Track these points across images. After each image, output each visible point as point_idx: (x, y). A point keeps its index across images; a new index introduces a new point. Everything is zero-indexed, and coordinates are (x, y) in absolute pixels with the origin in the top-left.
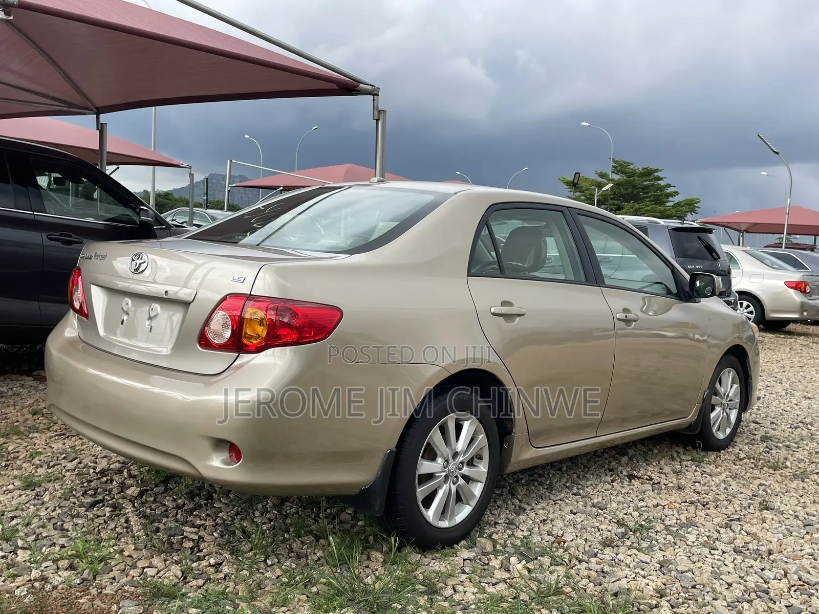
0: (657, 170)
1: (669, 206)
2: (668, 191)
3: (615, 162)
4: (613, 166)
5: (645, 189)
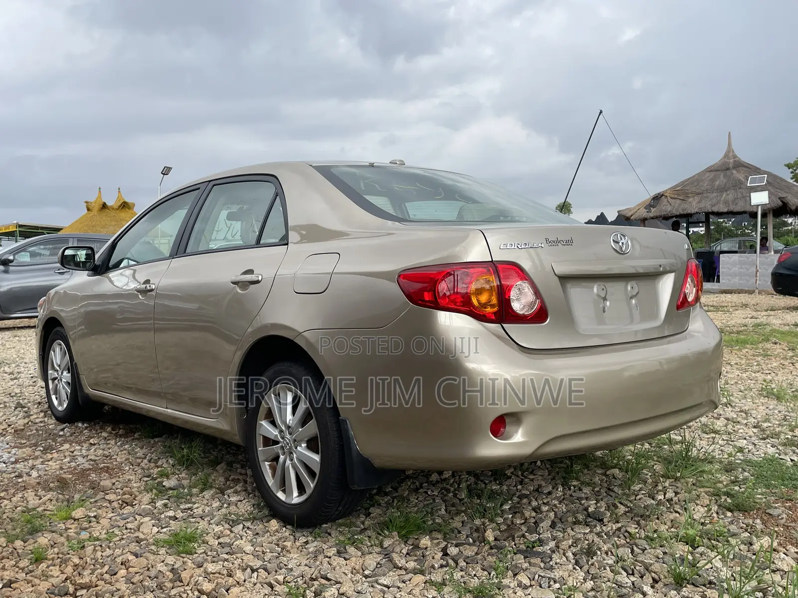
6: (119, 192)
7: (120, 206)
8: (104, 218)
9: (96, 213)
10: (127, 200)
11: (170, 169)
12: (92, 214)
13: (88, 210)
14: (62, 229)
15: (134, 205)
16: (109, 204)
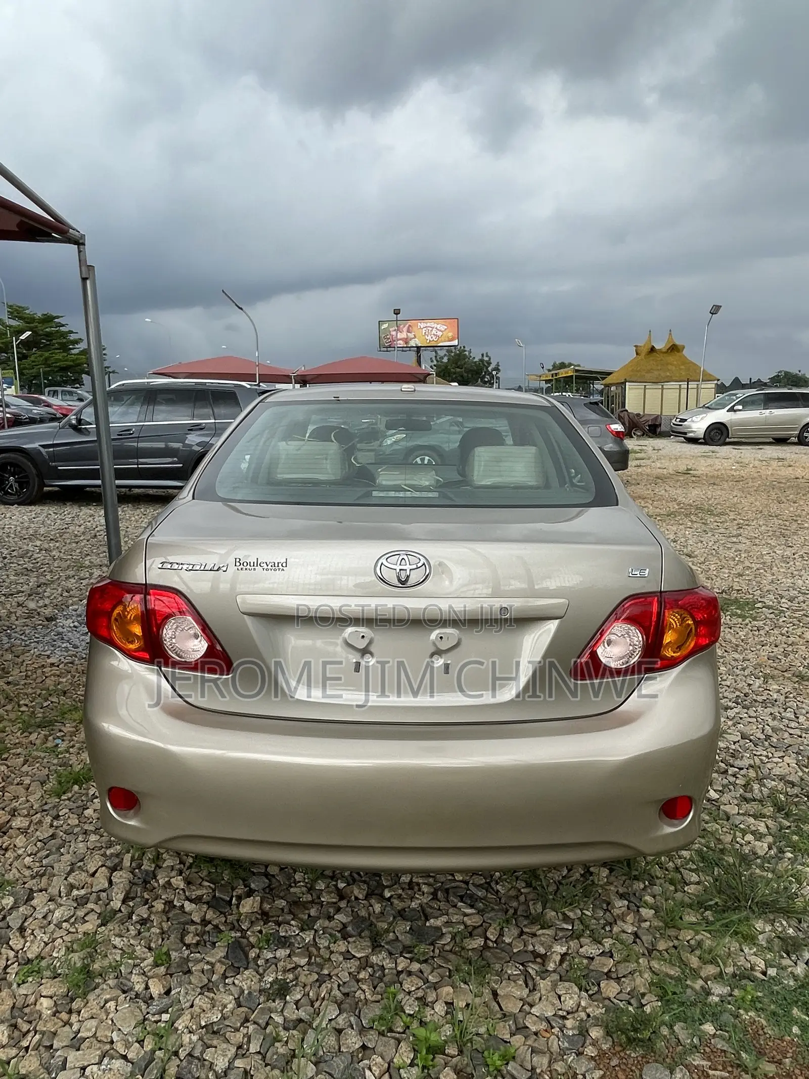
0: (58, 317)
1: (75, 355)
2: (72, 338)
3: (10, 307)
4: (8, 312)
5: (48, 335)
6: (670, 334)
7: (668, 350)
8: (651, 362)
9: (643, 358)
10: (677, 343)
11: (718, 307)
12: (640, 357)
13: (637, 354)
14: (611, 373)
15: (684, 347)
16: (657, 347)
